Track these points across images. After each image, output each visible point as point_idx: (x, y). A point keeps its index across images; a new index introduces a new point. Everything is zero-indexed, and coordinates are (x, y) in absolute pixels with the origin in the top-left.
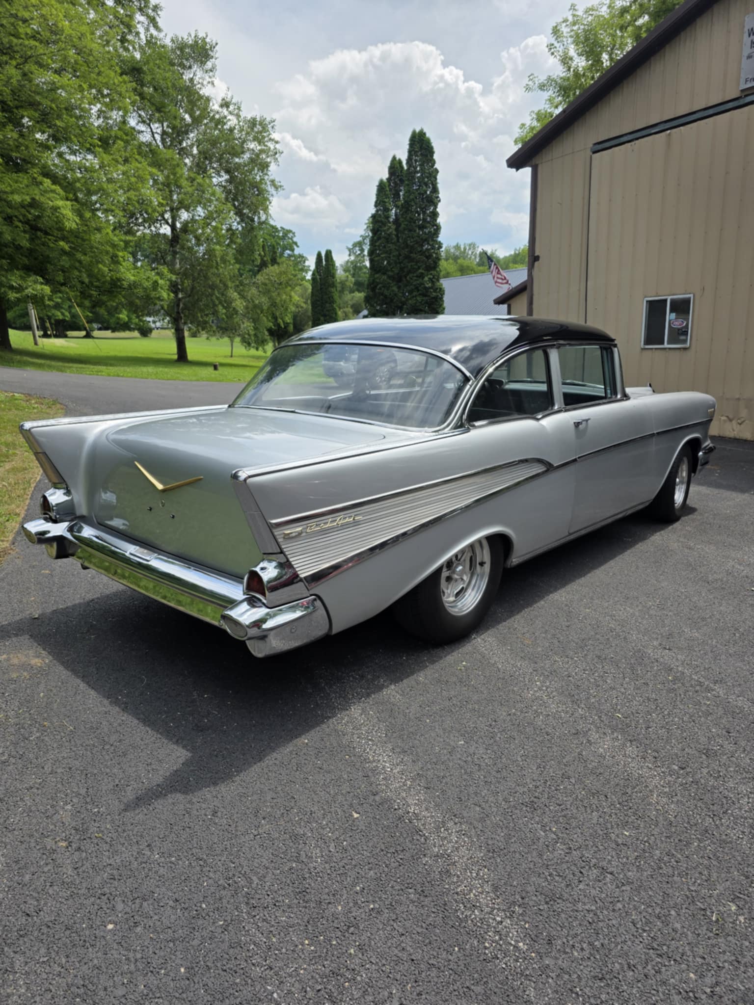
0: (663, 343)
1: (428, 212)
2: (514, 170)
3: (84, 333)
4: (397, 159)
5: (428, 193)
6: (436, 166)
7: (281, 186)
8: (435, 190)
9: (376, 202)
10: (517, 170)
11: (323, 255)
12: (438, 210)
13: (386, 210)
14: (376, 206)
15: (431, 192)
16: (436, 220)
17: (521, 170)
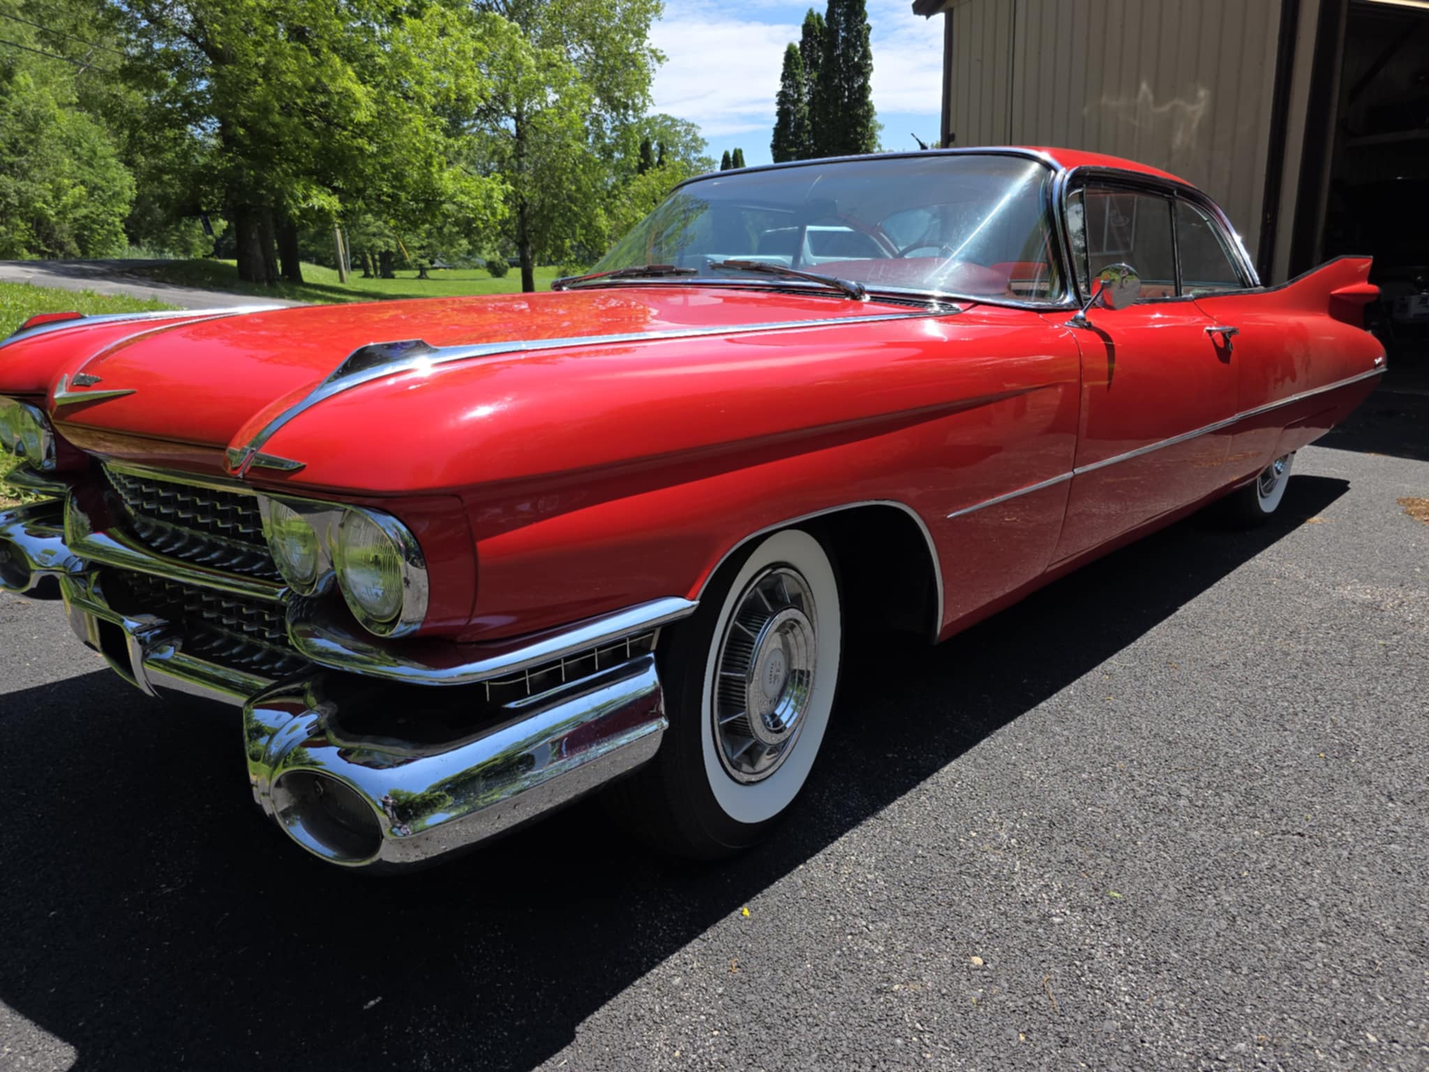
0: (1102, 250)
1: (856, 86)
2: (924, 17)
3: (418, 273)
4: (815, 13)
5: (856, 59)
6: (868, 21)
7: (664, 57)
8: (866, 56)
9: (783, 75)
10: (928, 17)
11: (731, 155)
12: (870, 83)
13: (797, 86)
14: (783, 80)
15: (859, 59)
16: (867, 97)
17: (933, 18)
